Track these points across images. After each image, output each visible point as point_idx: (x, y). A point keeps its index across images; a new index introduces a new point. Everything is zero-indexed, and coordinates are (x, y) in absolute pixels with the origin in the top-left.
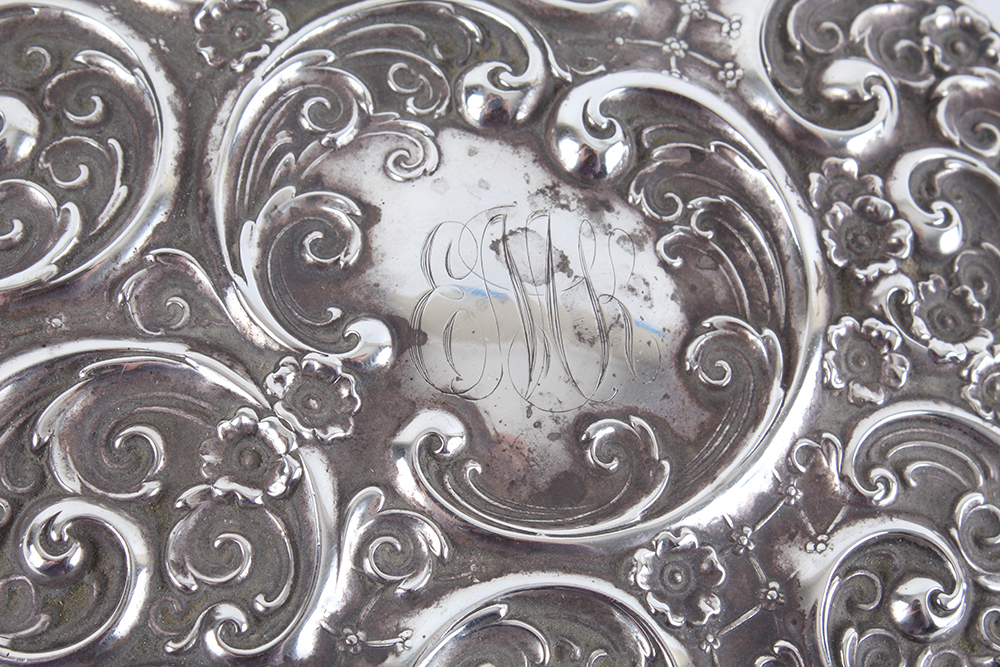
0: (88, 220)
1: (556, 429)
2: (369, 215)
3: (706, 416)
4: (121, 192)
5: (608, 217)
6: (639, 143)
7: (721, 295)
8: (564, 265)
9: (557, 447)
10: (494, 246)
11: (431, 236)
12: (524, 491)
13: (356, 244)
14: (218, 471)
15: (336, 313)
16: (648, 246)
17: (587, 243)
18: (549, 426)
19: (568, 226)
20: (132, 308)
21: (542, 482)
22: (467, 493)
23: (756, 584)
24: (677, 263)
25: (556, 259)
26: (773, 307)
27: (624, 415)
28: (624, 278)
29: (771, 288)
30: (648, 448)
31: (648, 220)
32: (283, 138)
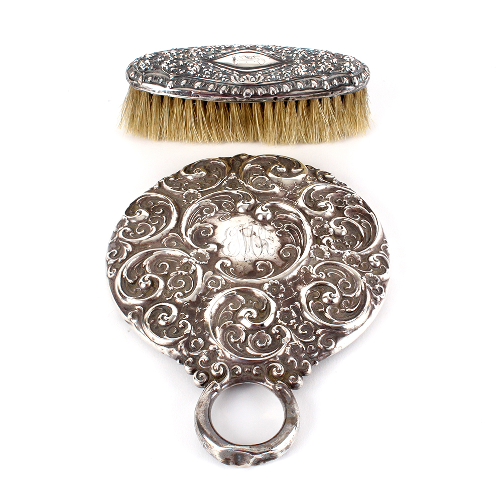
0: (157, 229)
1: (250, 263)
2: (215, 227)
3: (284, 262)
4: (164, 224)
5: (266, 227)
6: (274, 214)
7: (290, 241)
8: (255, 234)
9: (250, 266)
10: (240, 231)
11: (227, 230)
12: (243, 274)
13: (212, 232)
14: (179, 269)
15: (206, 243)
16: (274, 232)
17: (260, 231)
18: (249, 262)
19: (257, 228)
20: (165, 243)
21: (246, 272)
22: (231, 273)
23: (292, 292)
24: (281, 235)
25: (253, 233)
26: (301, 243)
27: (265, 261)
28: (268, 237)
29: (301, 240)
30: (270, 267)
31: (275, 228)
32: (199, 215)
